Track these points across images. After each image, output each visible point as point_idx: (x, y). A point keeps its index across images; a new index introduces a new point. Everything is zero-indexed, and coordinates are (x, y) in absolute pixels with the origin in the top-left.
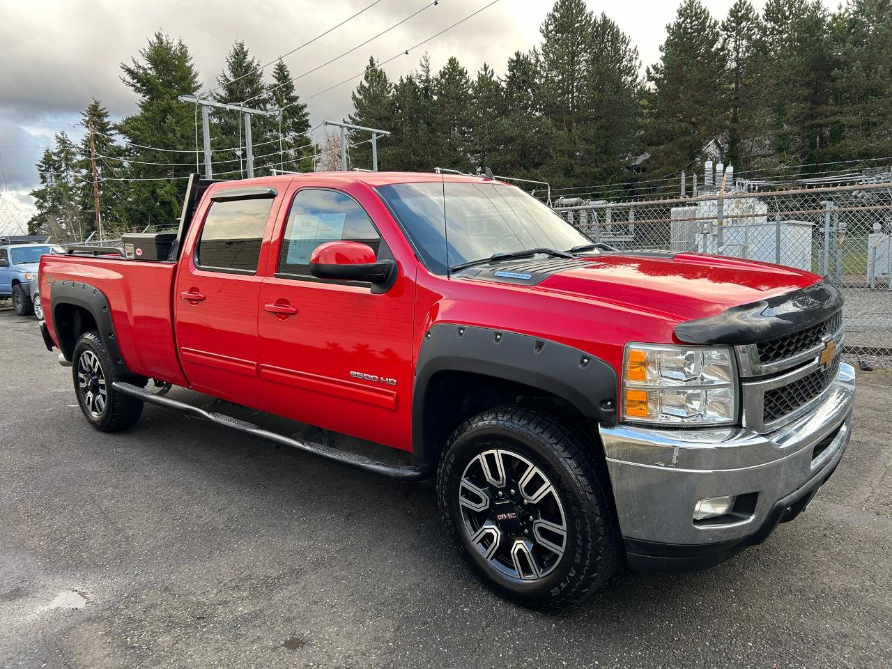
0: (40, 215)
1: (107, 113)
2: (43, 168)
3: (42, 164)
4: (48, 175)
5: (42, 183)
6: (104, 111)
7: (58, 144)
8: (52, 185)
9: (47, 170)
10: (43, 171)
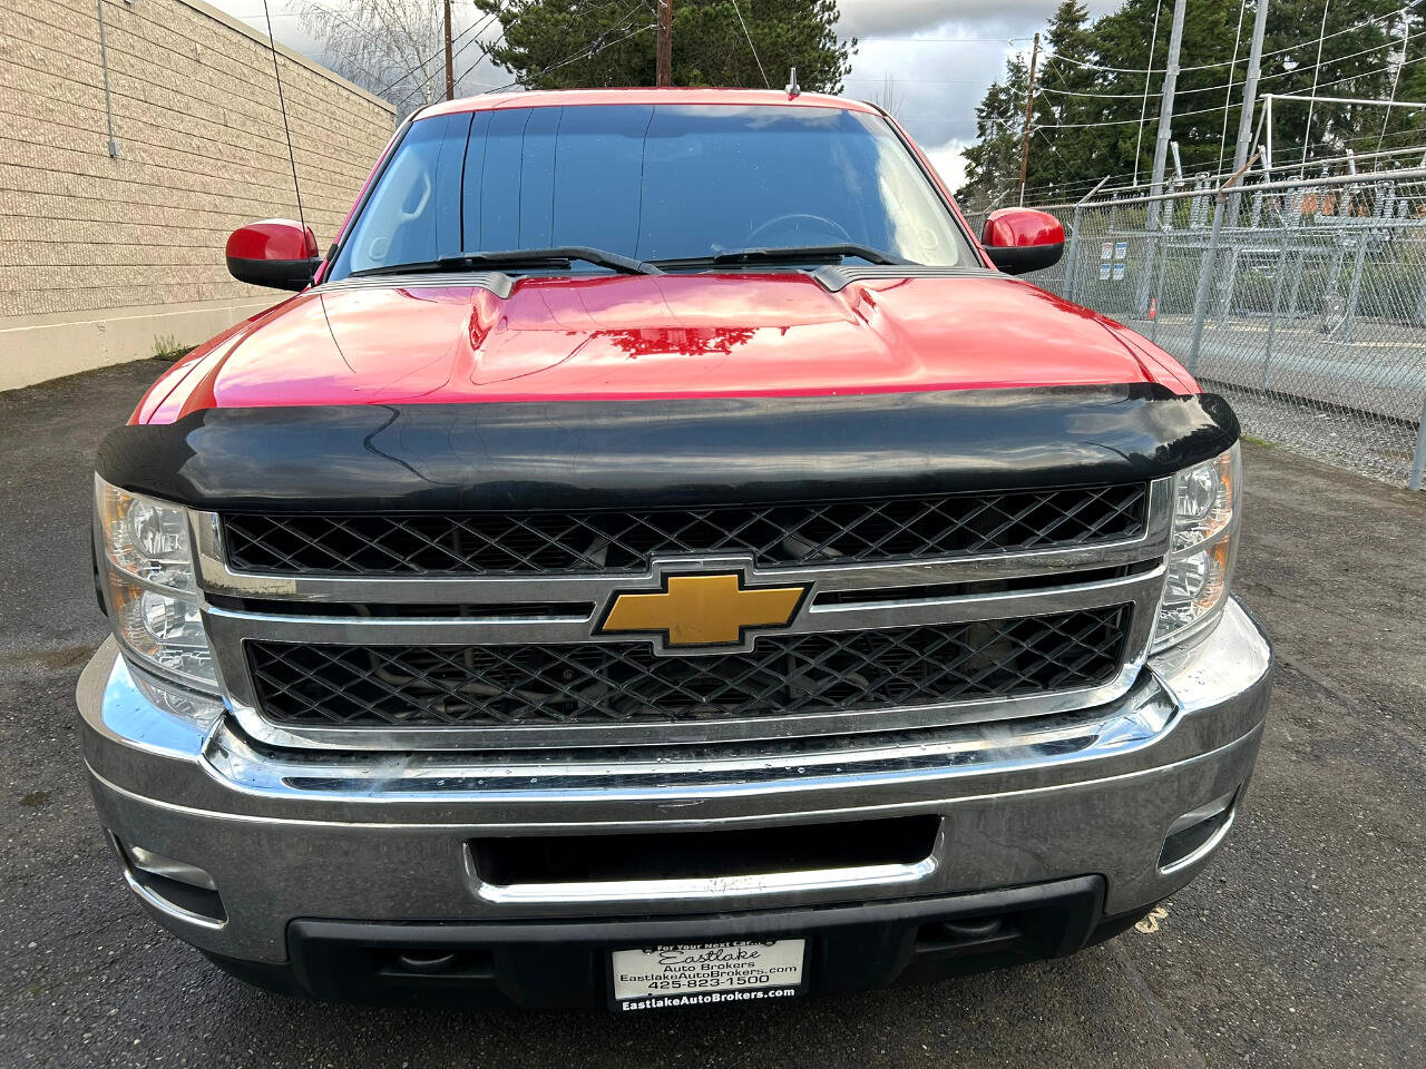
0: (968, 186)
1: (1086, 14)
2: (984, 114)
3: (983, 107)
4: (989, 123)
5: (979, 136)
6: (1082, 12)
7: (1011, 74)
8: (992, 139)
9: (988, 117)
10: (984, 118)
